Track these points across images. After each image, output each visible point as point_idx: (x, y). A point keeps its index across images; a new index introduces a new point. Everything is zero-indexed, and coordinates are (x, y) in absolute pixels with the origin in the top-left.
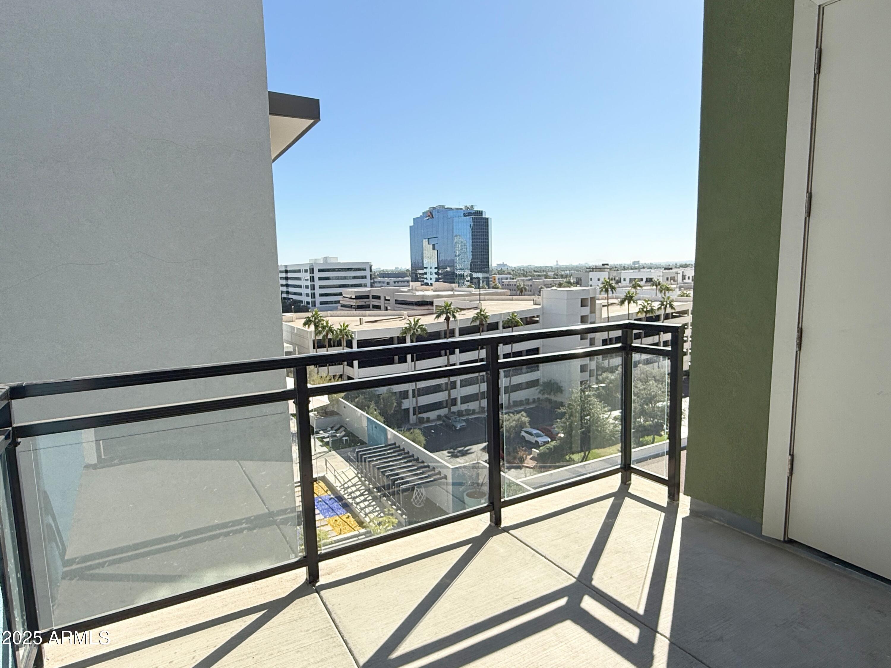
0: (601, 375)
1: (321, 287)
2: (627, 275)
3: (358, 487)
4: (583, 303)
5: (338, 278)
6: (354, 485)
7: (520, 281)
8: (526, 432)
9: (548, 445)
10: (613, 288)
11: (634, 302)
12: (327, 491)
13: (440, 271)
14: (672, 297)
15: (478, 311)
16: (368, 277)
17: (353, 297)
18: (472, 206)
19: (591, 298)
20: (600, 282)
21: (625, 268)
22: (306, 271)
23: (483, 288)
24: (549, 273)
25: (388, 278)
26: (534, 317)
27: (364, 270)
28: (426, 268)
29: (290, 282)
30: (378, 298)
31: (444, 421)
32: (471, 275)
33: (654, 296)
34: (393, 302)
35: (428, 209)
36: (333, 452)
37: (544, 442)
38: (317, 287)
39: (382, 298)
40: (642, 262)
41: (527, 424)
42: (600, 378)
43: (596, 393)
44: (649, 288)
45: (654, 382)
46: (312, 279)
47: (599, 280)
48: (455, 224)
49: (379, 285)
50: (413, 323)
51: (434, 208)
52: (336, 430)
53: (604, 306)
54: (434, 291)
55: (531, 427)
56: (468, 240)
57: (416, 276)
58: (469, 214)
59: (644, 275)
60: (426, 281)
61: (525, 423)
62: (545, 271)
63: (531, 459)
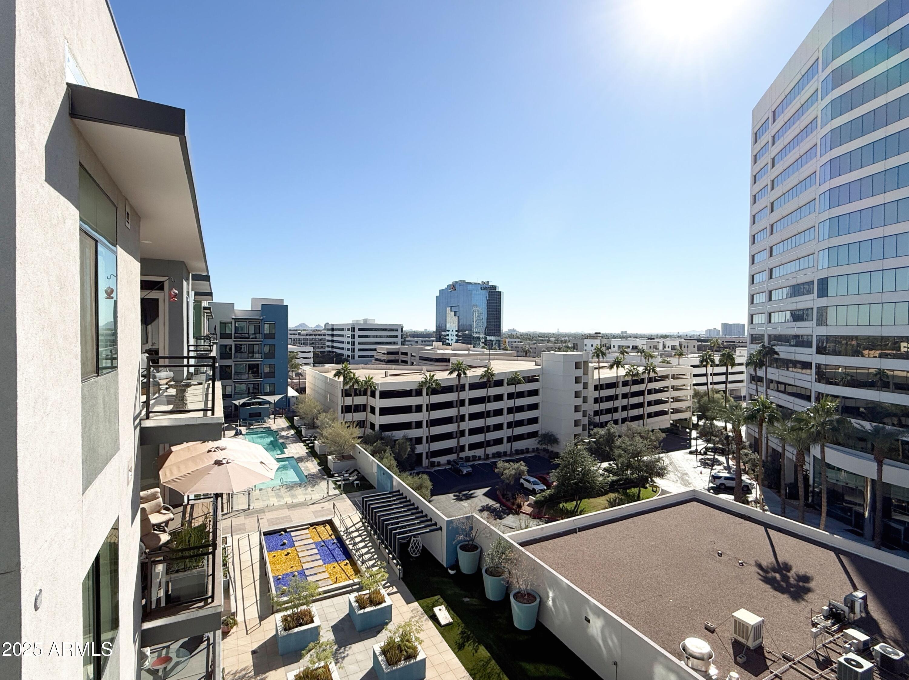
0: (592, 430)
1: (359, 343)
2: (616, 342)
3: (360, 532)
4: (577, 366)
5: (376, 337)
6: (357, 530)
7: (526, 345)
8: (525, 479)
9: (544, 493)
10: (604, 354)
11: (622, 367)
12: (332, 535)
13: (460, 334)
14: (655, 363)
15: (486, 369)
16: (400, 336)
17: (386, 352)
18: (488, 282)
19: (584, 362)
20: (594, 348)
21: (614, 337)
22: (348, 330)
23: (495, 349)
24: (551, 339)
25: (417, 337)
26: (535, 376)
27: (397, 330)
28: (449, 331)
29: (335, 338)
30: (406, 354)
31: (452, 465)
32: (486, 338)
33: (639, 361)
34: (418, 358)
35: (451, 283)
36: (344, 496)
37: (541, 490)
38: (356, 343)
39: (409, 355)
40: (630, 332)
41: (525, 473)
42: (592, 432)
43: (587, 447)
44: (635, 354)
45: (639, 438)
46: (353, 337)
47: (592, 346)
48: (473, 296)
49: (410, 343)
50: (429, 378)
51: (456, 282)
52: (350, 474)
53: (596, 369)
54: (453, 350)
55: (529, 475)
56: (484, 309)
57: (440, 337)
58: (485, 288)
59: (631, 343)
60: (447, 341)
61: (523, 472)
62: (548, 337)
63: (528, 505)
